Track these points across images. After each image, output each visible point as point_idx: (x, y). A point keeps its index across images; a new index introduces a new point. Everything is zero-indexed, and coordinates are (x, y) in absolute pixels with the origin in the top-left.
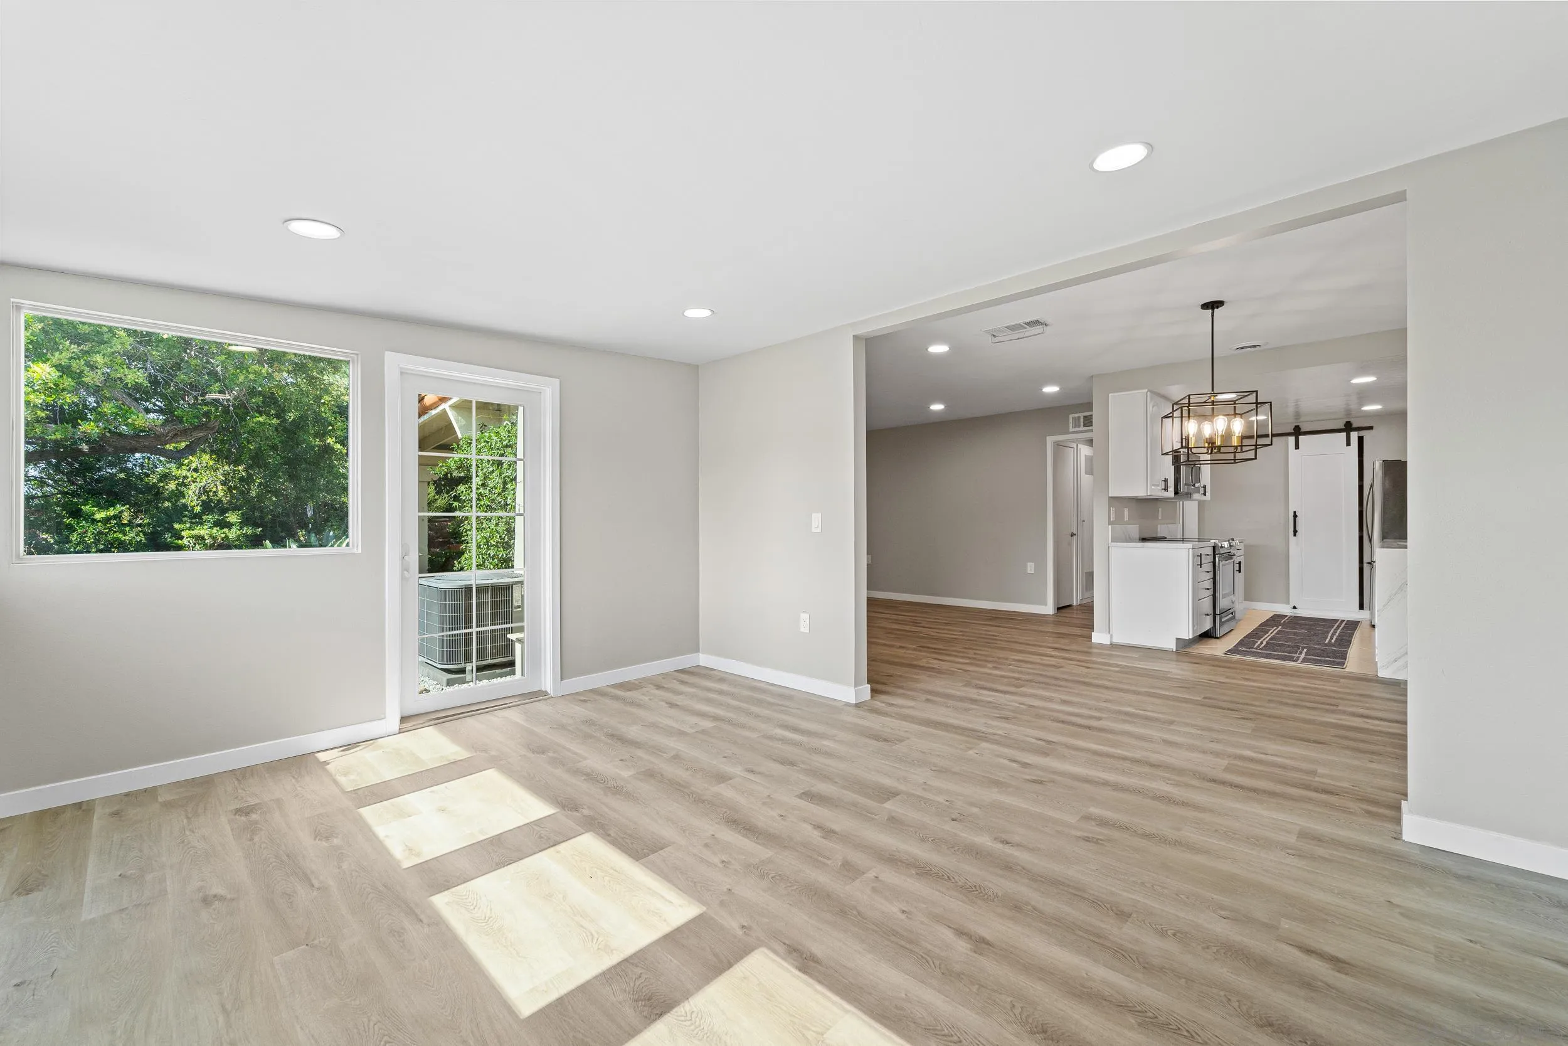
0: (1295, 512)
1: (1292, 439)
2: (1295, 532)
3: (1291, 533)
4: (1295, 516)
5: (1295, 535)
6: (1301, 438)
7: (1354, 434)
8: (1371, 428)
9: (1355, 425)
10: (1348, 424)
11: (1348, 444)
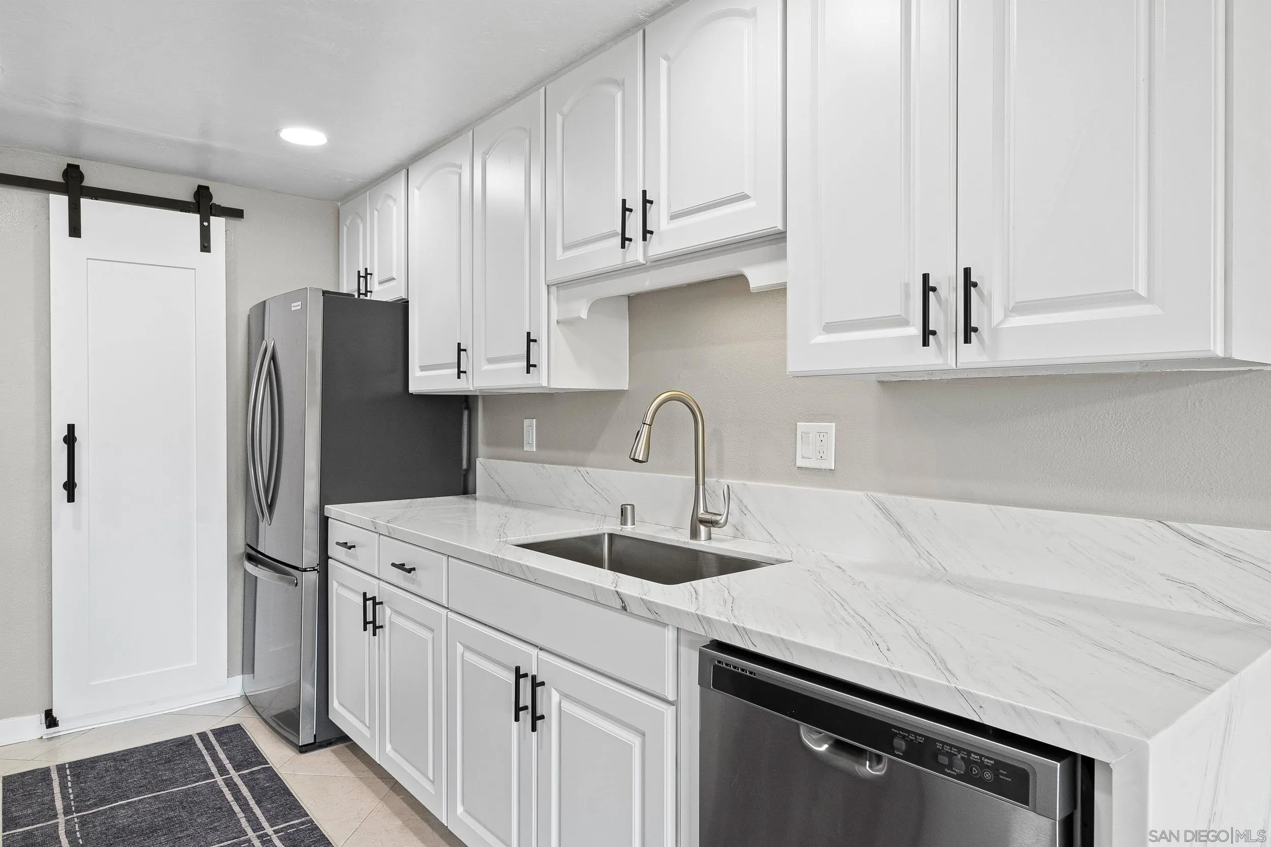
0: (70, 427)
1: (60, 201)
2: (71, 487)
3: (61, 493)
4: (71, 439)
5: (70, 499)
6: (86, 204)
7: (217, 224)
8: (237, 214)
9: (216, 200)
10: (203, 193)
11: (205, 247)
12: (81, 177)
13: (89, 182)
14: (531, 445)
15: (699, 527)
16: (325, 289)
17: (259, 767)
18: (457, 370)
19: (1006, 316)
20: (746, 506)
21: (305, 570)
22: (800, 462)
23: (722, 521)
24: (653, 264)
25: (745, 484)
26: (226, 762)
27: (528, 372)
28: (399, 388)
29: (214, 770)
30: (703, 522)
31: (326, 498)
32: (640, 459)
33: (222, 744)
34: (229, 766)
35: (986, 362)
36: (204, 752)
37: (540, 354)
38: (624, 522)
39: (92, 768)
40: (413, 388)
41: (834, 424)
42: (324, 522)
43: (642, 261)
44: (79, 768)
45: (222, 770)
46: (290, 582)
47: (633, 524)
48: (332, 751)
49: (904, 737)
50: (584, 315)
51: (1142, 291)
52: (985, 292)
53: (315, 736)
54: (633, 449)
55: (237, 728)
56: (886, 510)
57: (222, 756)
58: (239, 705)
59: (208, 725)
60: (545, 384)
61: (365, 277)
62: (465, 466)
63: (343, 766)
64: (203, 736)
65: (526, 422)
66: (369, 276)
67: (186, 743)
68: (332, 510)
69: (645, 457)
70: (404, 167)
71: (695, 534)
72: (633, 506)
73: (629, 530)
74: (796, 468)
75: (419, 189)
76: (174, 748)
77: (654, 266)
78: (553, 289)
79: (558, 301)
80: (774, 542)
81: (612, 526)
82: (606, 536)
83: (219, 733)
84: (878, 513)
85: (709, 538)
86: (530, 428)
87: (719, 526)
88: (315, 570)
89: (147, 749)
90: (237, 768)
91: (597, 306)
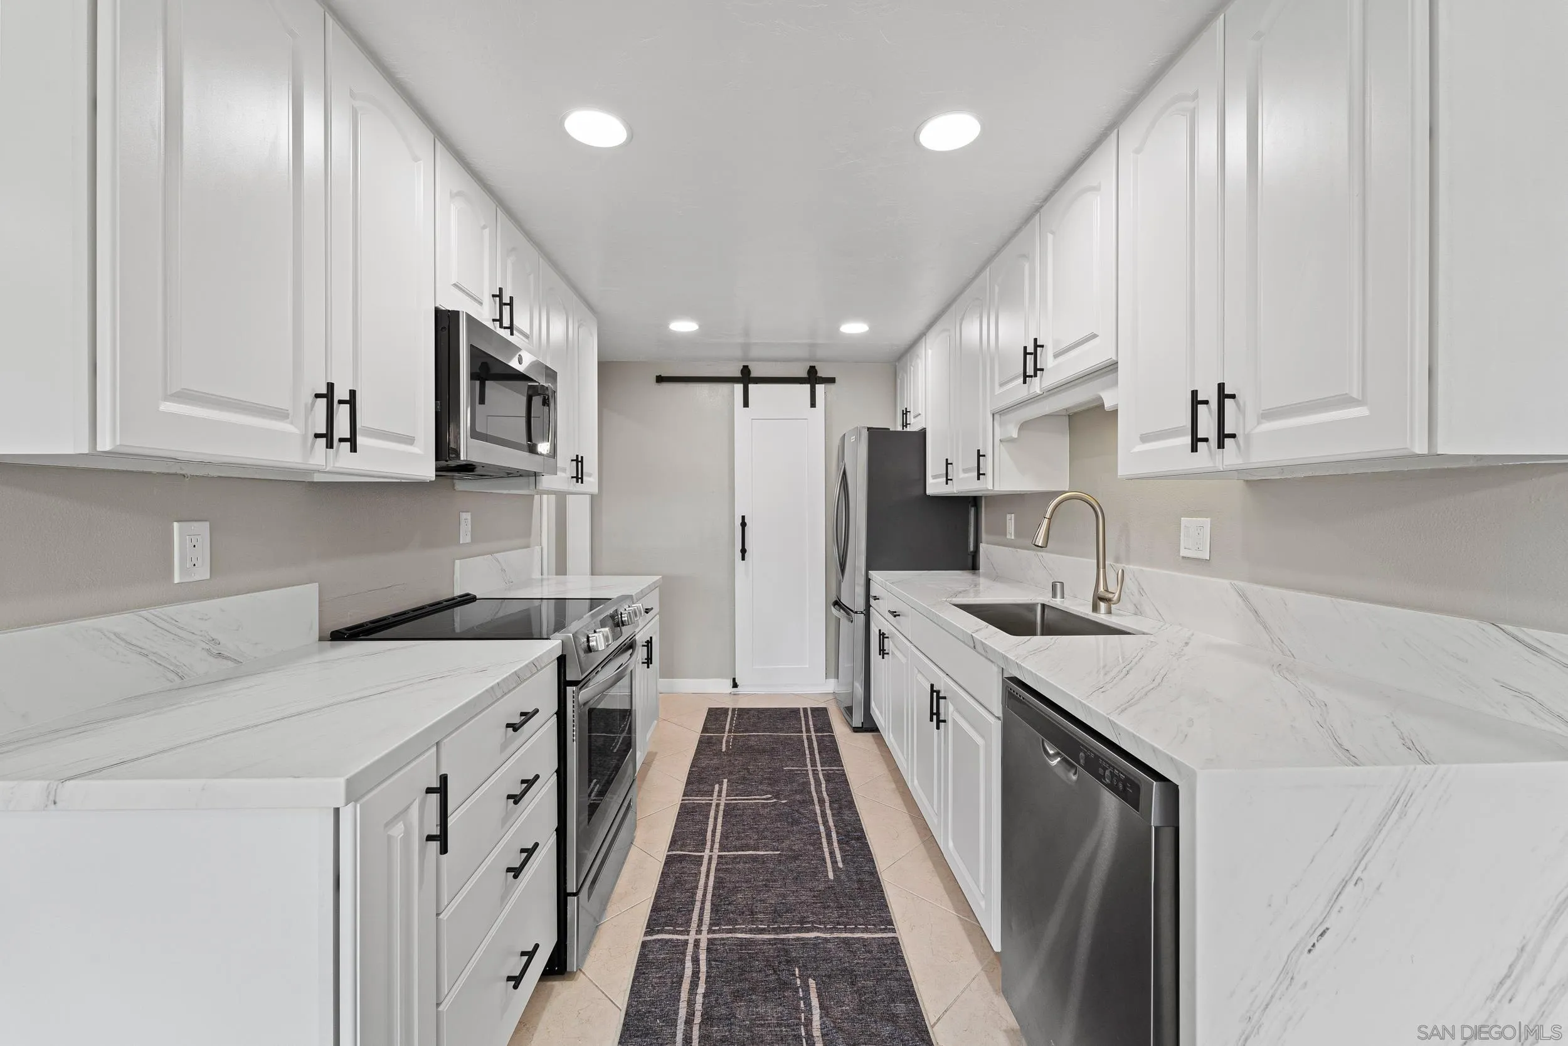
0: (743, 517)
1: (739, 388)
2: (744, 551)
3: (739, 555)
4: (743, 524)
5: (743, 559)
6: (752, 387)
7: (820, 388)
8: (832, 380)
9: (820, 374)
10: (812, 370)
11: (813, 404)
12: (749, 372)
13: (754, 374)
14: (1011, 535)
15: (1100, 604)
16: (869, 426)
17: (827, 734)
18: (945, 479)
19: (1259, 423)
20: (1143, 589)
21: (856, 613)
22: (1184, 553)
23: (1115, 598)
24: (1048, 393)
25: (1142, 570)
26: (812, 726)
27: (979, 479)
28: (922, 492)
29: (804, 729)
30: (1102, 599)
31: (870, 566)
32: (1040, 545)
33: (813, 716)
34: (812, 729)
35: (1241, 464)
36: (803, 719)
37: (987, 465)
38: (1054, 595)
39: (748, 713)
40: (930, 491)
41: (1209, 519)
42: (868, 581)
43: (1039, 392)
44: (742, 712)
45: (808, 731)
46: (849, 619)
47: (1063, 597)
48: (873, 735)
49: (1085, 753)
50: (1015, 435)
51: (1355, 394)
52: (1241, 403)
53: (862, 723)
54: (1034, 536)
55: (824, 710)
56: (1247, 598)
57: (811, 723)
58: (831, 697)
59: (809, 704)
60: (990, 488)
61: (906, 414)
62: (972, 548)
63: (875, 746)
64: (805, 710)
65: (1008, 516)
66: (908, 413)
67: (795, 711)
68: (873, 574)
69: (1045, 544)
70: (922, 335)
71: (1095, 608)
72: (1062, 583)
73: (1057, 602)
74: (1181, 558)
75: (931, 349)
76: (789, 713)
77: (1051, 394)
78: (997, 416)
79: (1001, 425)
80: (1161, 620)
81: (1045, 598)
82: (1039, 606)
83: (813, 710)
84: (1240, 600)
85: (1109, 612)
86: (1011, 521)
87: (1113, 602)
88: (862, 613)
89: (776, 709)
90: (816, 731)
91: (1024, 426)
